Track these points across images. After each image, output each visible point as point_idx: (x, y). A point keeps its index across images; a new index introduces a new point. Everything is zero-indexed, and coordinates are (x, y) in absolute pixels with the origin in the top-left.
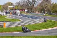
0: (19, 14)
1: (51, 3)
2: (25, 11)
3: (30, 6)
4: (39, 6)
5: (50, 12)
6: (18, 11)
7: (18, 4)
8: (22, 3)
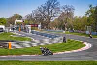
0: (30, 31)
1: (74, 17)
2: (38, 26)
3: (45, 20)
4: (57, 21)
5: (72, 29)
6: (29, 27)
7: (29, 18)
8: (34, 16)
